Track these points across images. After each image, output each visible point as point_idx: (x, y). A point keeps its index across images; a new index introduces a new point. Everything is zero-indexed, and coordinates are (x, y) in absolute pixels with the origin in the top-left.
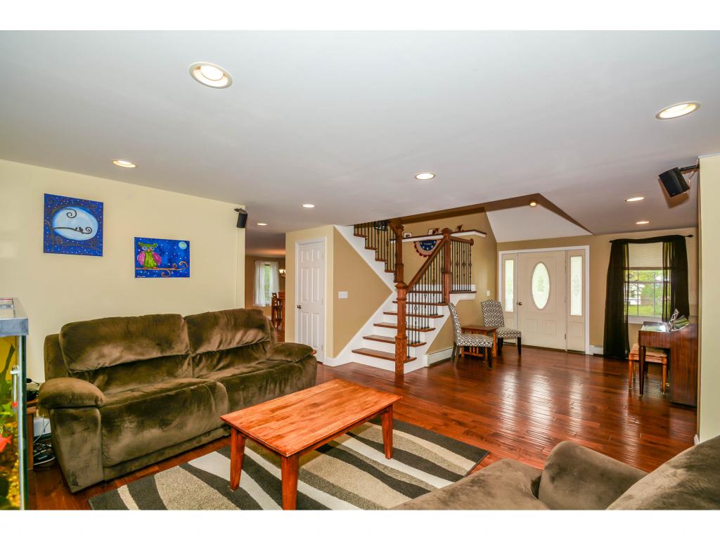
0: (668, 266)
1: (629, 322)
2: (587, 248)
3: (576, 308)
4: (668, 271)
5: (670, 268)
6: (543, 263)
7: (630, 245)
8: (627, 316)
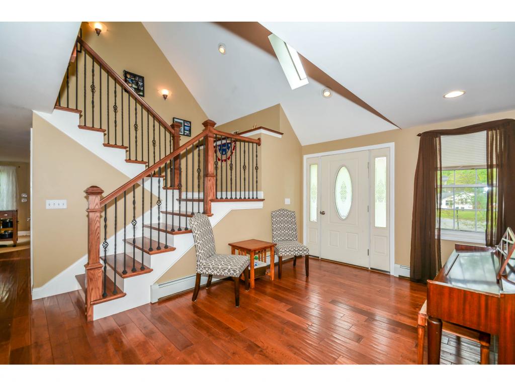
0: (494, 163)
1: (442, 238)
2: (392, 145)
3: (381, 220)
4: (495, 170)
5: (497, 166)
6: (346, 168)
7: (443, 138)
8: (439, 229)
